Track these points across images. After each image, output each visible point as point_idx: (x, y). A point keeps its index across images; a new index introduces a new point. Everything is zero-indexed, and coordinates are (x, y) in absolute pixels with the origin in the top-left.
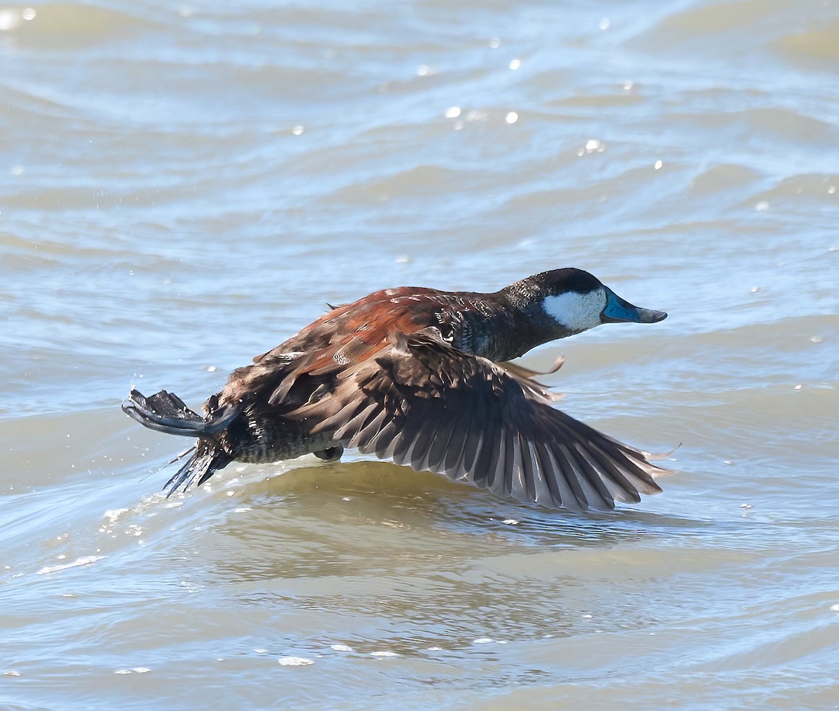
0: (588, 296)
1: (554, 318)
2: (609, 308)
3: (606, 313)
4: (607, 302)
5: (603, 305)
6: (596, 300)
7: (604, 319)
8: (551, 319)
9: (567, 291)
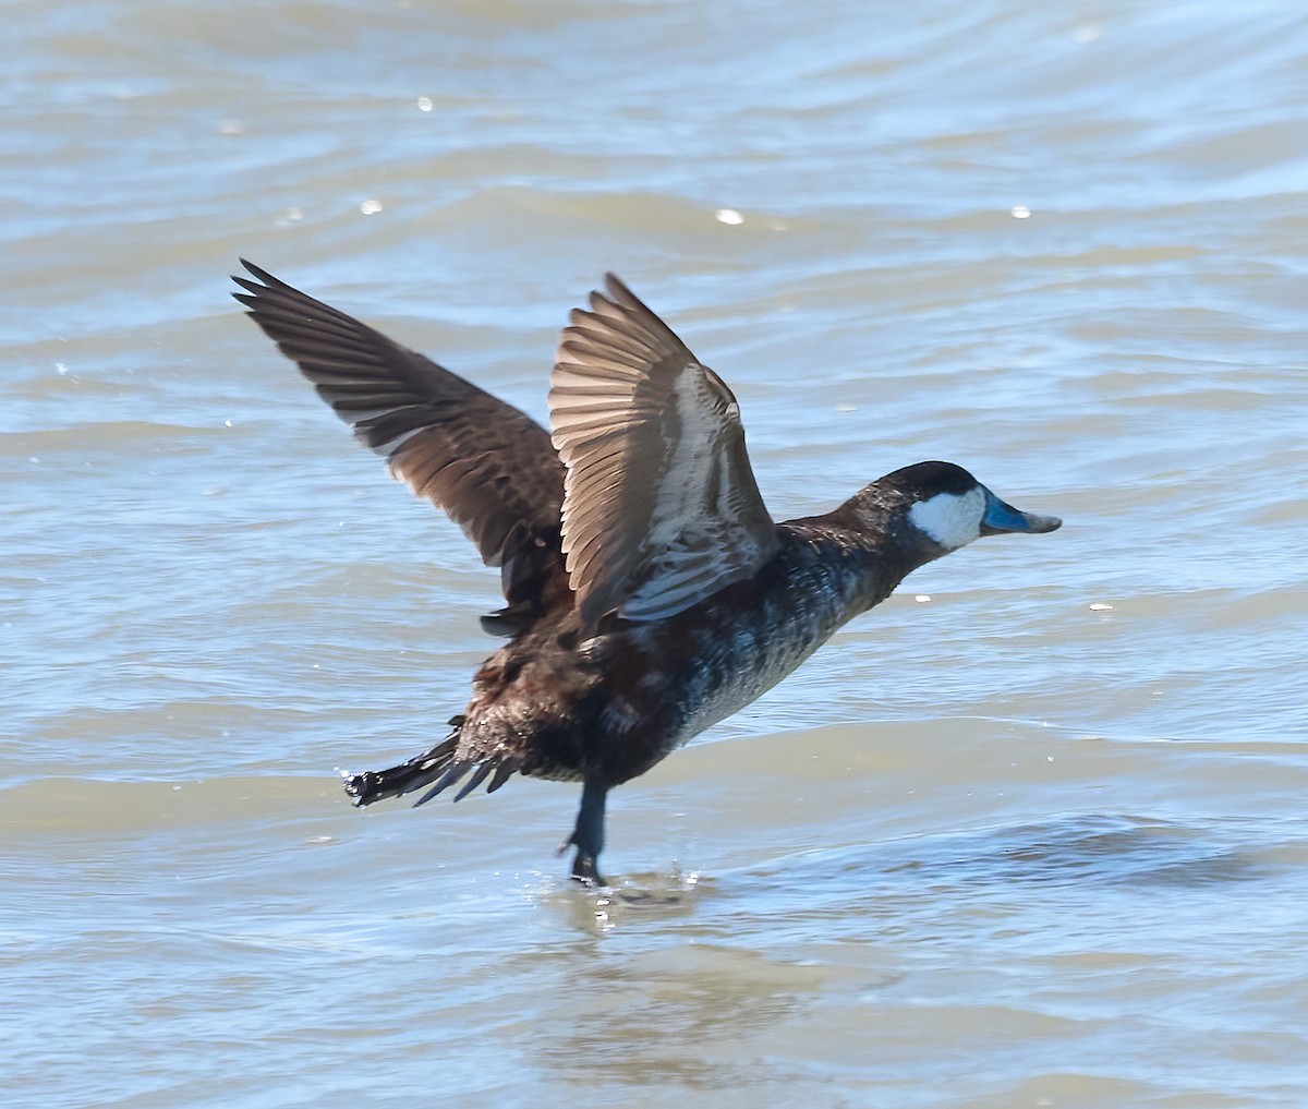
0: (964, 499)
1: (925, 533)
2: (991, 514)
3: (987, 521)
4: (986, 506)
5: (983, 510)
6: (973, 504)
7: (985, 530)
8: (922, 536)
9: (937, 493)
